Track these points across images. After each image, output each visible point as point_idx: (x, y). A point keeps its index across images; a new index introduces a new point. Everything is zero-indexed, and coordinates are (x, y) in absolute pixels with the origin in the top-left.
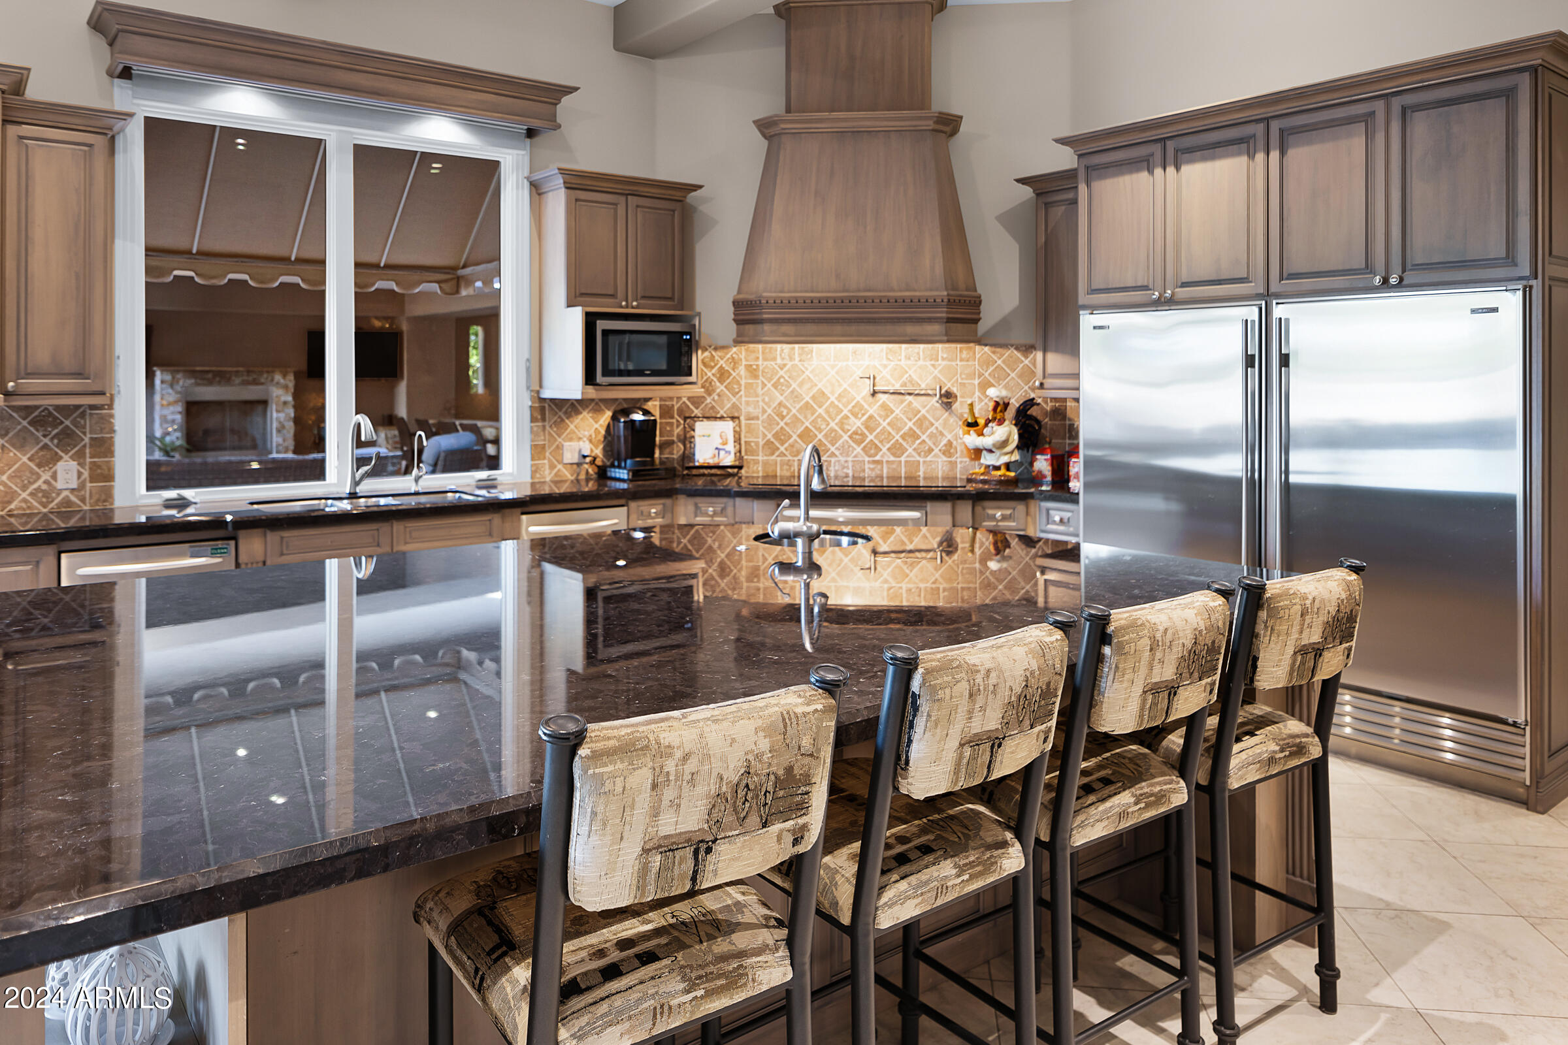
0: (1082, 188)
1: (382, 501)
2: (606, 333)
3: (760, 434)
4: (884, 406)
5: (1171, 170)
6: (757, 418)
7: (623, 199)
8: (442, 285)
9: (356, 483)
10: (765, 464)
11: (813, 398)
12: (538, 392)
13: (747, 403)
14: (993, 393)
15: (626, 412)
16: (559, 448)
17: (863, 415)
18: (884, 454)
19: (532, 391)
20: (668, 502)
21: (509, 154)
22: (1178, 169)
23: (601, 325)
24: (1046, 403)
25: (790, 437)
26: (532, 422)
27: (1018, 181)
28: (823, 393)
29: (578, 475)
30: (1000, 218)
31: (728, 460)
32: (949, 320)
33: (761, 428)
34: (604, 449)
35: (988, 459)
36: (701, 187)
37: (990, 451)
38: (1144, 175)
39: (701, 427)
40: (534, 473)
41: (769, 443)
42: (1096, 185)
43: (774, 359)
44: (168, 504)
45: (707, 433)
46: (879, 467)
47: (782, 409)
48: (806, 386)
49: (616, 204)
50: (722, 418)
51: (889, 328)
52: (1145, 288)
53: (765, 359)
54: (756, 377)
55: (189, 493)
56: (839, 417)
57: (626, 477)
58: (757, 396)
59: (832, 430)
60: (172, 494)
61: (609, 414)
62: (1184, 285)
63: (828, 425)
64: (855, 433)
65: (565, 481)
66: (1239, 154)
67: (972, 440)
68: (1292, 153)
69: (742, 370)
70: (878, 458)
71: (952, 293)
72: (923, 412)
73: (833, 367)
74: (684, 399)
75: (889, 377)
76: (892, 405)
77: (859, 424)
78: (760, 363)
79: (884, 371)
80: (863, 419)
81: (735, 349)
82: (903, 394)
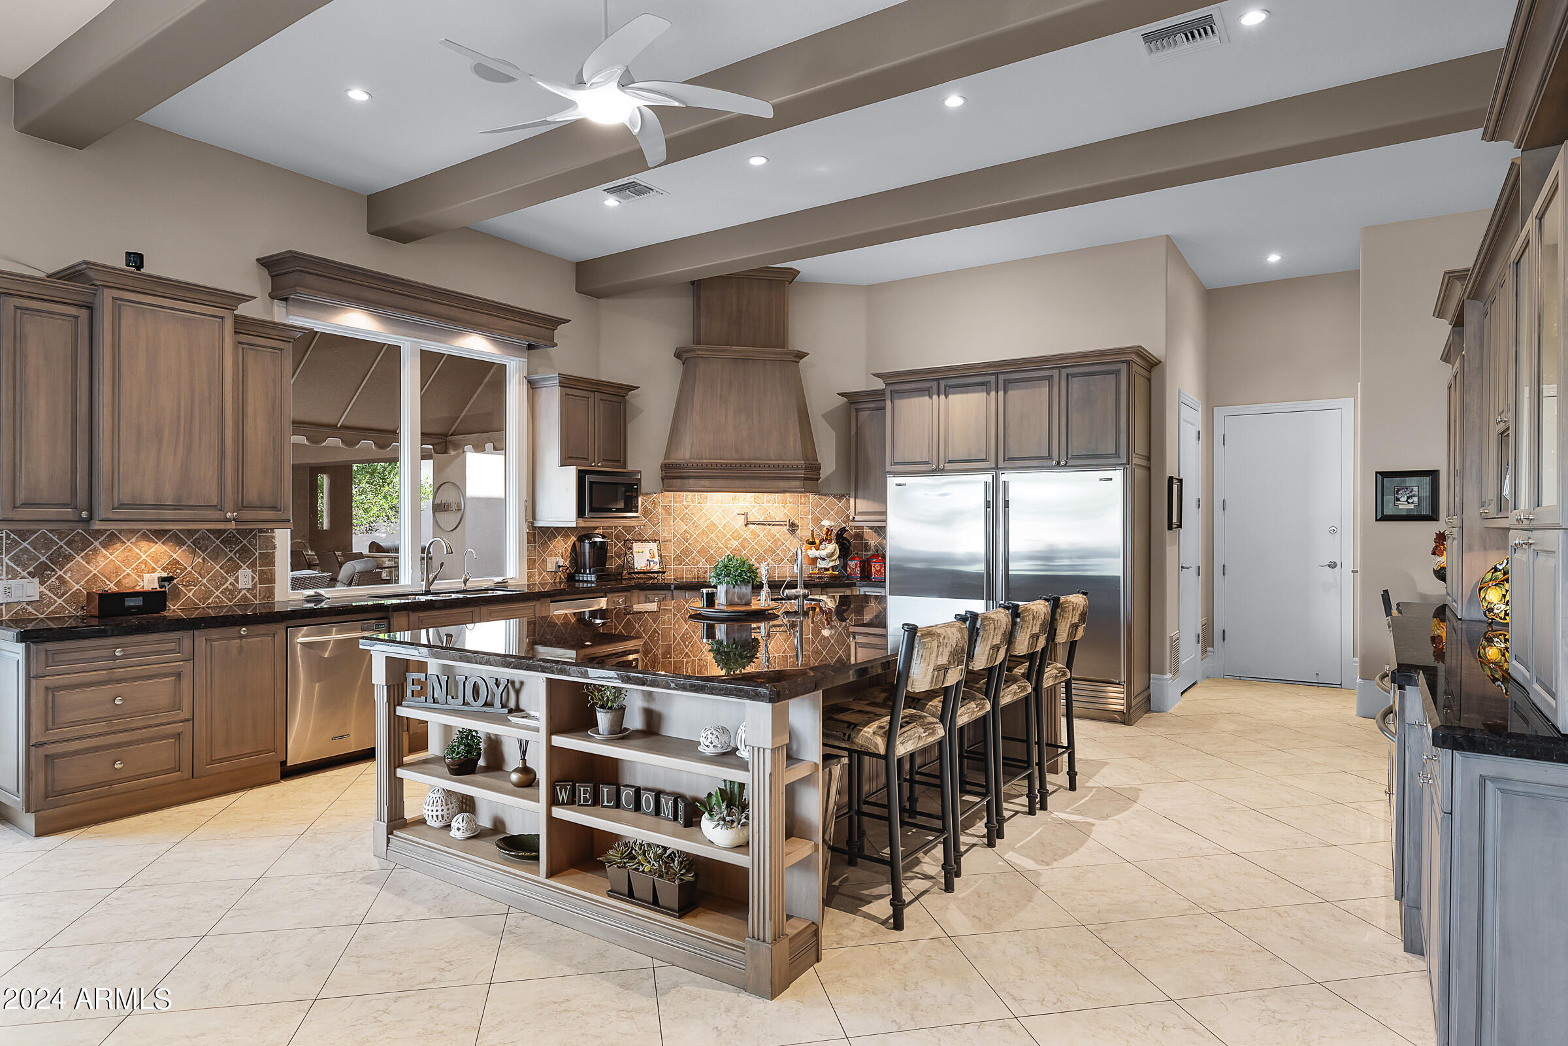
0: (888, 403)
1: (454, 596)
2: (591, 483)
3: (672, 550)
4: (752, 532)
5: (942, 397)
6: (670, 541)
7: (592, 394)
8: (435, 447)
9: (429, 584)
10: (675, 571)
11: (707, 527)
12: (532, 523)
13: (664, 531)
14: (826, 523)
15: (589, 536)
16: (544, 561)
17: (740, 538)
19: (528, 522)
20: (628, 594)
21: (513, 360)
22: (946, 397)
23: (588, 478)
24: (852, 530)
25: (692, 553)
26: (528, 544)
27: (839, 394)
28: (714, 524)
29: (555, 579)
30: (825, 416)
31: (656, 568)
32: (806, 479)
33: (673, 547)
34: (570, 561)
35: (821, 564)
36: (638, 388)
37: (824, 559)
38: (927, 398)
39: (637, 547)
40: (529, 577)
41: (678, 557)
42: (897, 402)
43: (682, 502)
44: (308, 599)
45: (640, 550)
47: (687, 534)
48: (703, 519)
49: (588, 398)
50: (646, 541)
51: (768, 483)
52: (927, 463)
53: (675, 502)
54: (670, 514)
55: (321, 591)
56: (724, 540)
57: (593, 579)
58: (670, 526)
60: (311, 592)
61: (573, 538)
62: (950, 462)
63: (717, 545)
65: (548, 583)
66: (981, 391)
67: (813, 553)
68: (1010, 393)
69: (660, 509)
71: (807, 462)
72: (778, 535)
73: (720, 507)
74: (620, 528)
75: (756, 514)
76: (758, 532)
77: (737, 544)
78: (672, 504)
79: (753, 511)
80: (740, 540)
81: (655, 495)
82: (765, 525)
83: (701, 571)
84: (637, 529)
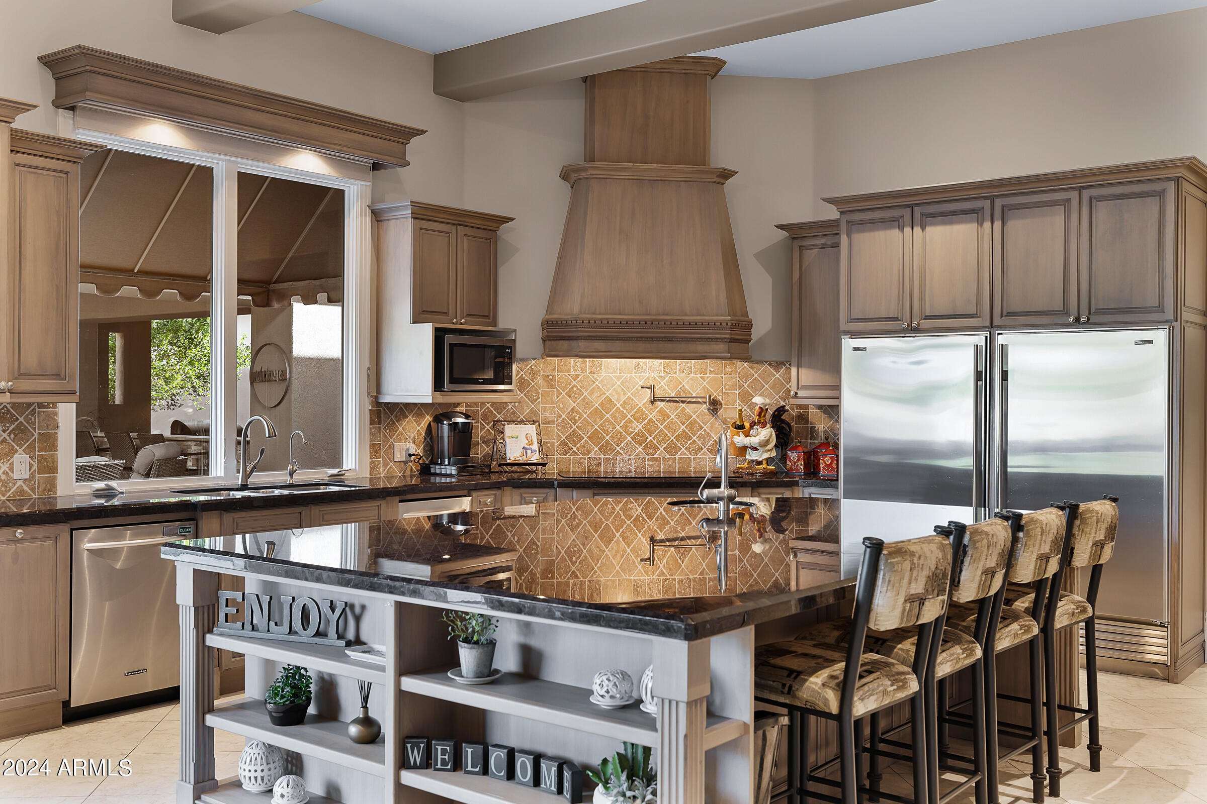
0: (844, 239)
2: (452, 345)
3: (556, 435)
4: (661, 412)
5: (917, 229)
6: (553, 423)
7: (454, 228)
8: (254, 298)
9: (247, 476)
10: (559, 462)
11: (602, 404)
12: (376, 398)
13: (545, 409)
14: (758, 400)
15: (448, 416)
16: (391, 447)
17: (644, 420)
18: (662, 453)
19: (371, 396)
20: (498, 492)
21: (354, 184)
22: (923, 228)
23: (448, 339)
24: (793, 410)
25: (582, 438)
26: (370, 425)
27: (777, 226)
28: (611, 401)
29: (405, 472)
30: (761, 256)
31: (535, 458)
32: (732, 341)
33: (556, 431)
34: (424, 448)
35: (752, 456)
36: (512, 219)
37: (755, 449)
38: (896, 231)
39: (510, 430)
40: (372, 469)
41: (563, 444)
42: (856, 237)
43: (569, 371)
44: (98, 494)
45: (514, 434)
46: (657, 464)
47: (575, 414)
48: (596, 395)
49: (449, 233)
50: (522, 422)
51: (683, 346)
52: (895, 319)
53: (560, 371)
54: (552, 386)
55: (114, 484)
56: (624, 421)
57: (454, 472)
58: (553, 403)
59: (618, 432)
60: (101, 485)
61: (428, 418)
62: (927, 318)
63: (614, 428)
64: (637, 435)
65: (396, 477)
66: (971, 221)
67: (740, 440)
68: (1011, 224)
69: (540, 380)
70: (656, 456)
71: (734, 318)
72: (694, 416)
73: (618, 379)
74: (488, 405)
75: (666, 387)
76: (668, 411)
77: (640, 427)
78: (556, 374)
79: (662, 383)
80: (644, 423)
81: (533, 362)
82: (677, 402)
83: (593, 463)
84: (510, 407)
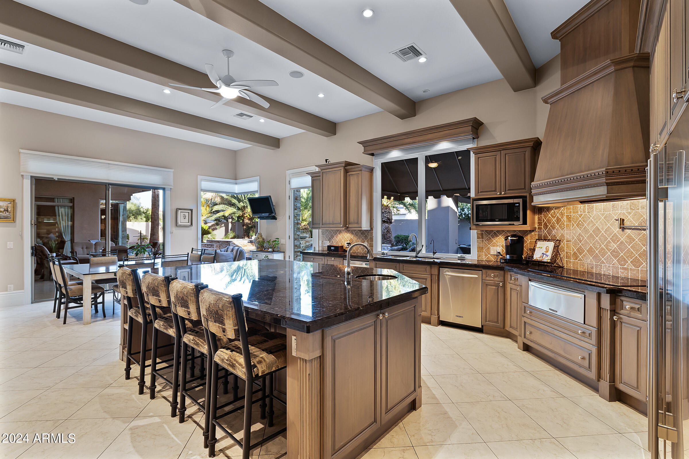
3: (572, 249)
4: (629, 237)
6: (570, 241)
10: (574, 263)
11: (594, 231)
16: (489, 249)
17: (618, 241)
18: (629, 265)
25: (584, 251)
26: (478, 239)
28: (599, 229)
29: (497, 259)
31: (547, 259)
33: (572, 246)
40: (478, 257)
41: (575, 253)
43: (577, 212)
45: (541, 246)
46: (626, 272)
47: (581, 237)
48: (591, 225)
49: (497, 155)
53: (574, 213)
54: (570, 221)
56: (606, 242)
58: (570, 230)
59: (603, 249)
63: (600, 246)
64: (614, 251)
65: (492, 261)
69: (565, 218)
70: (625, 266)
73: (602, 215)
75: (632, 219)
76: (633, 236)
77: (616, 246)
78: (572, 214)
79: (629, 217)
80: (618, 243)
81: (562, 208)
82: (640, 230)
83: (589, 266)
84: (553, 233)
